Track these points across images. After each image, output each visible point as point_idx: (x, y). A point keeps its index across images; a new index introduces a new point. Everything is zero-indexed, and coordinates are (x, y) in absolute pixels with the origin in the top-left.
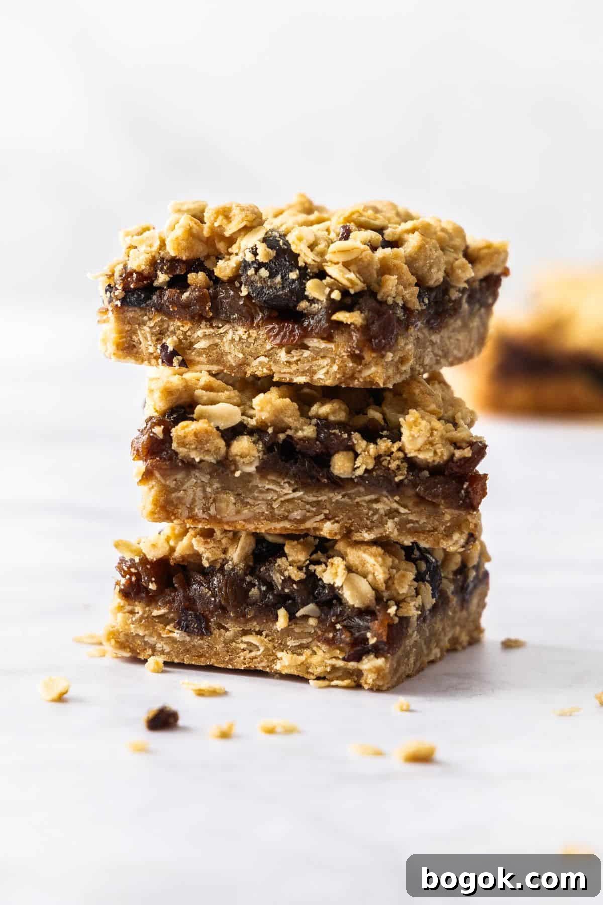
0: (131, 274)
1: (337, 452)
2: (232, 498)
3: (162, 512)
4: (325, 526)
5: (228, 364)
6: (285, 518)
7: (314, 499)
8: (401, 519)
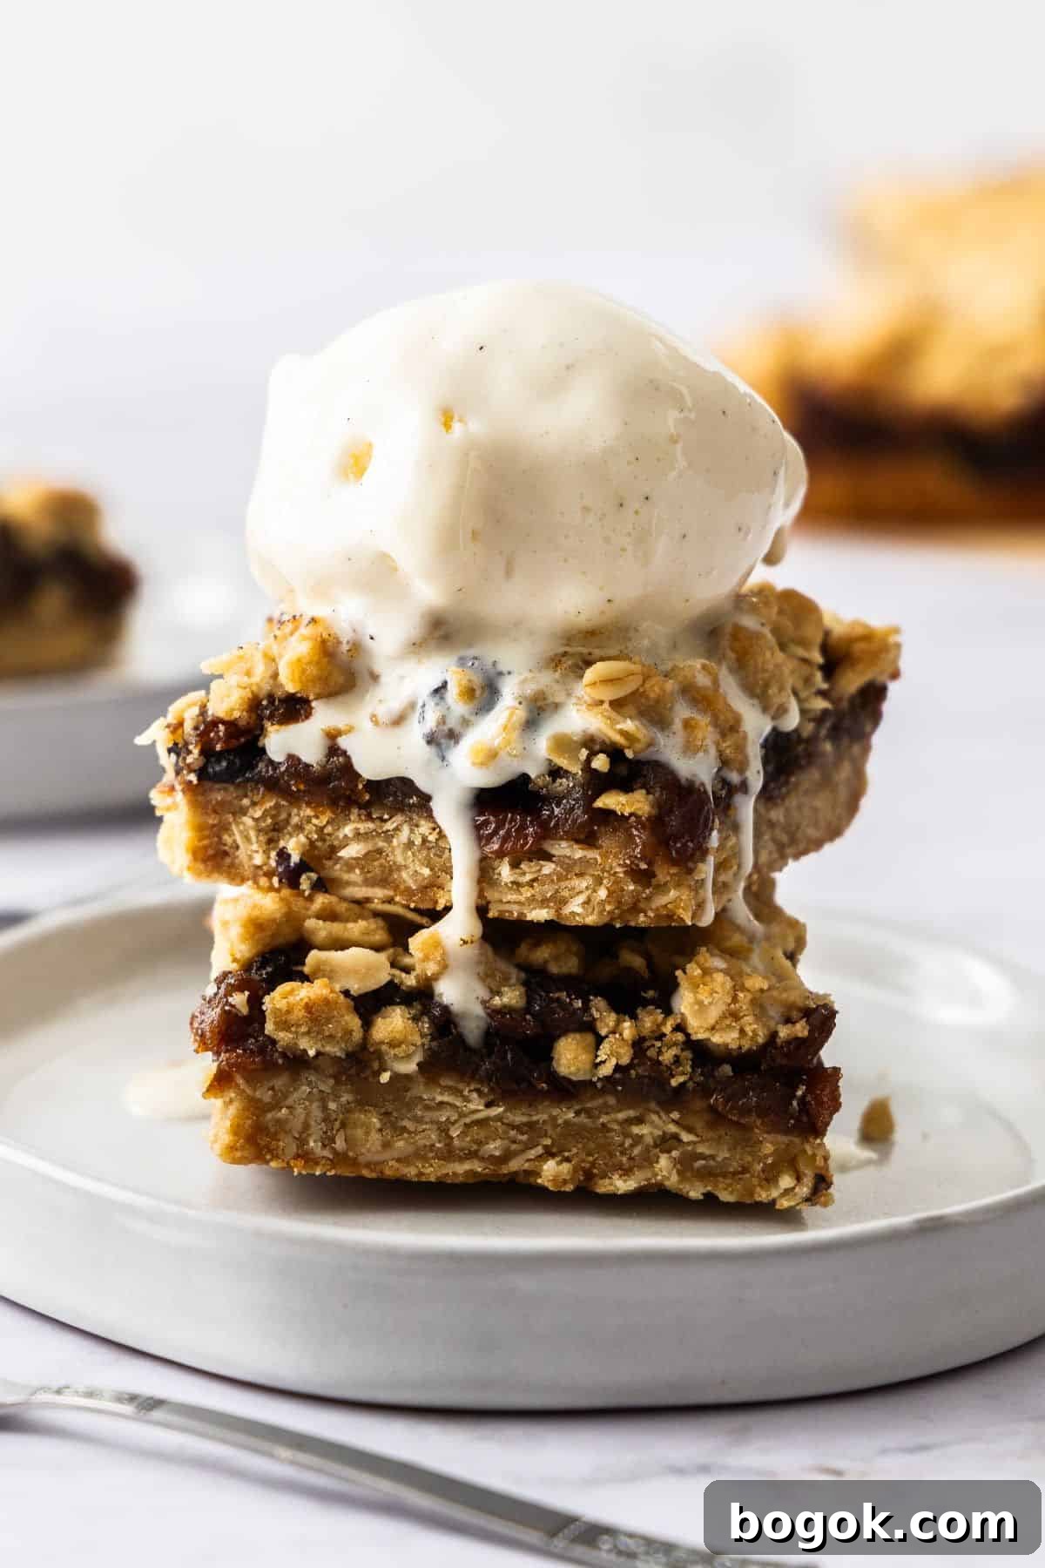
0: (215, 723)
1: (565, 1032)
2: (375, 1120)
3: (247, 1146)
4: (545, 1167)
5: (402, 887)
6: (472, 1155)
7: (525, 1119)
8: (682, 1153)
